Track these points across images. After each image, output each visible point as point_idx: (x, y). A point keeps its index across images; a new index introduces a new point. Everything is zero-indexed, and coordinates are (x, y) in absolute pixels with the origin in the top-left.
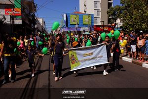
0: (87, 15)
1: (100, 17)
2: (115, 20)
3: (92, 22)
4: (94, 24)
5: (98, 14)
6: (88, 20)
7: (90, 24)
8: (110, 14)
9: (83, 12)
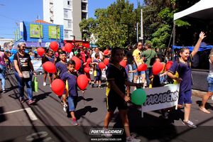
0: (54, 25)
1: (72, 29)
2: (89, 34)
3: (62, 36)
4: (65, 39)
5: (69, 26)
6: (55, 32)
7: (59, 38)
8: (83, 27)
9: (49, 21)
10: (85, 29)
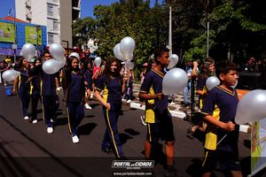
0: (34, 26)
1: (59, 32)
2: (86, 40)
3: (44, 41)
4: (48, 45)
5: (55, 27)
6: (34, 36)
7: (40, 44)
9: (24, 19)
10: (80, 31)
